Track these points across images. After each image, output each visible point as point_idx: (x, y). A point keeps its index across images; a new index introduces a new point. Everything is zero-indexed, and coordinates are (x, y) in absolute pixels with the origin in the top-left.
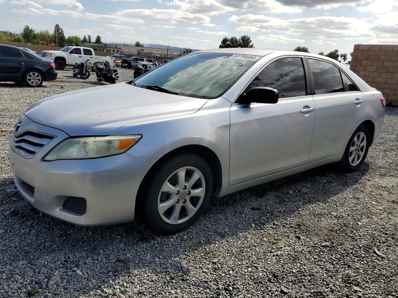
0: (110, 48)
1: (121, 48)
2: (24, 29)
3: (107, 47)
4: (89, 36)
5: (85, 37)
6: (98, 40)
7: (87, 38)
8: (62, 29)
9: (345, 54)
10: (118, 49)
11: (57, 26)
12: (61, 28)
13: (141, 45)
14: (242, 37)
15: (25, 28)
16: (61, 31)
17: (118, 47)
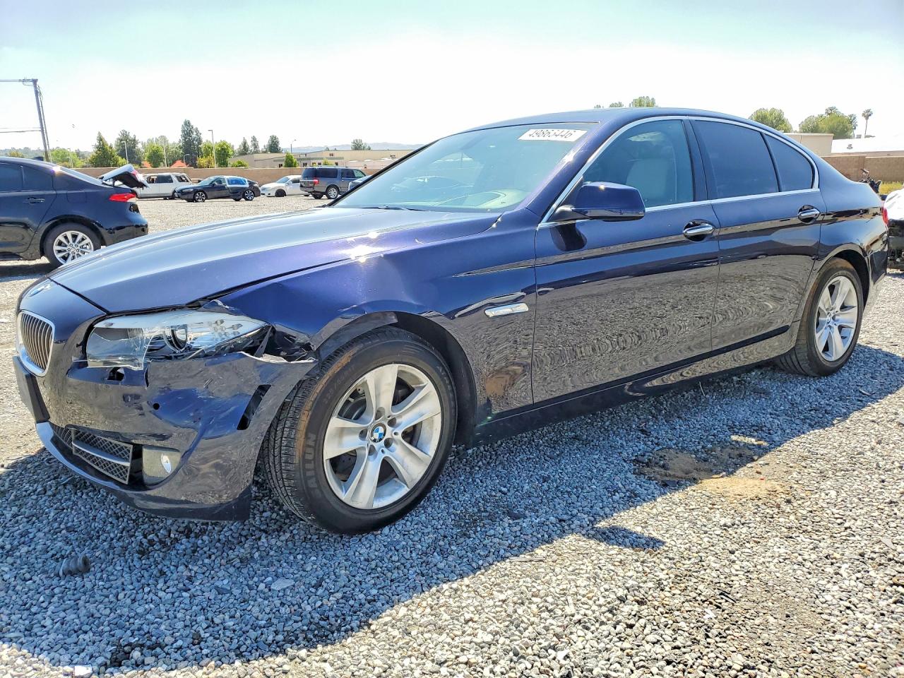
0: (318, 159)
1: (343, 158)
2: (118, 139)
3: (313, 159)
4: (254, 139)
5: (245, 143)
6: (274, 147)
7: (249, 143)
8: (197, 130)
9: (851, 116)
10: (336, 161)
11: (187, 124)
12: (194, 127)
13: (364, 148)
14: (635, 100)
15: (119, 137)
16: (195, 133)
17: (335, 156)
